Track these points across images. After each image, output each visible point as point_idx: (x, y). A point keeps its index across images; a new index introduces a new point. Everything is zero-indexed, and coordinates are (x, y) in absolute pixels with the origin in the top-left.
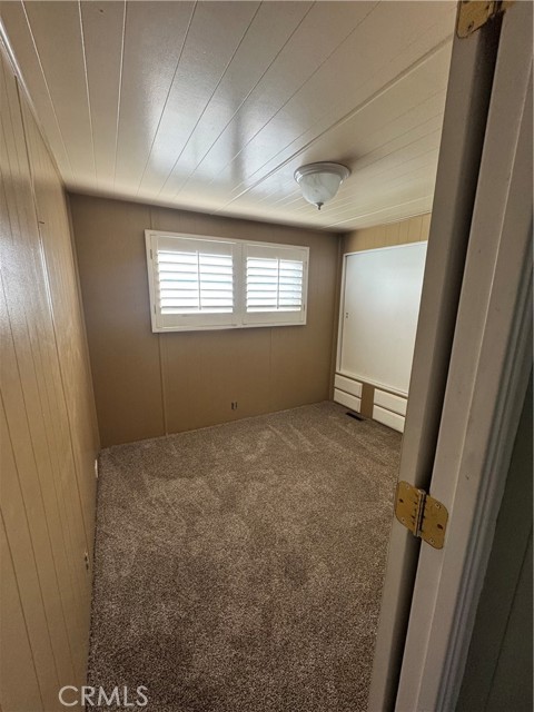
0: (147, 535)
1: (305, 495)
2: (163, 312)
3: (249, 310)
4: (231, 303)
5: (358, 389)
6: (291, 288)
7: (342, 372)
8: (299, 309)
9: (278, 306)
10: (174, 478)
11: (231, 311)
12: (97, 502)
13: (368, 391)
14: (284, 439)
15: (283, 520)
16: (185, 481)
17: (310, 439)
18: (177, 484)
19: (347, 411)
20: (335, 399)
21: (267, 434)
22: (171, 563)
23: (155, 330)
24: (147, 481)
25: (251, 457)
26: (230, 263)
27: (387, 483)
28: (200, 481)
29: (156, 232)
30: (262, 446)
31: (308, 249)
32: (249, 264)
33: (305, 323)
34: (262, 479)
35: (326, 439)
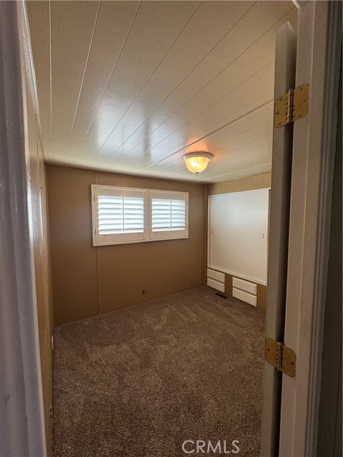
0: (90, 389)
1: (195, 352)
2: (101, 233)
3: (153, 230)
4: (142, 226)
5: (222, 277)
6: (178, 216)
7: (211, 267)
8: (184, 229)
9: (171, 227)
10: (107, 345)
11: (142, 231)
12: (53, 367)
13: (229, 278)
14: (178, 313)
15: (183, 371)
16: (114, 347)
17: (195, 313)
18: (109, 349)
19: (216, 292)
20: (208, 284)
21: (167, 311)
22: (109, 409)
23: (95, 245)
24: (88, 349)
25: (157, 327)
26: (142, 203)
27: (247, 340)
28: (125, 346)
29: (98, 186)
30: (165, 319)
31: (187, 193)
32: (153, 203)
33: (187, 237)
34: (166, 342)
35: (205, 312)
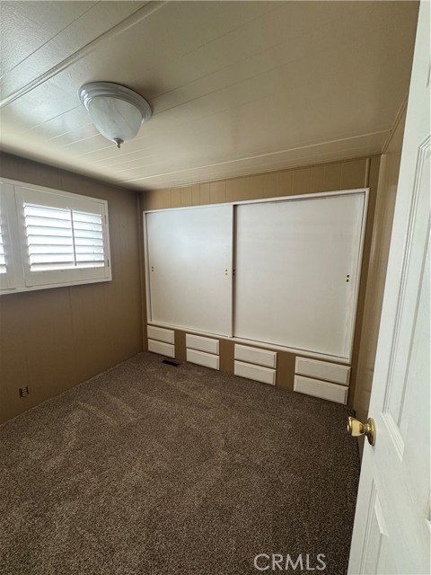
3: (34, 269)
4: (3, 260)
5: (170, 336)
6: (90, 242)
7: (154, 322)
8: (103, 265)
9: (76, 263)
13: (180, 336)
14: (100, 415)
17: (131, 405)
19: (163, 359)
20: (150, 349)
30: (71, 437)
31: (106, 202)
32: (26, 212)
33: (110, 279)
35: (148, 398)
